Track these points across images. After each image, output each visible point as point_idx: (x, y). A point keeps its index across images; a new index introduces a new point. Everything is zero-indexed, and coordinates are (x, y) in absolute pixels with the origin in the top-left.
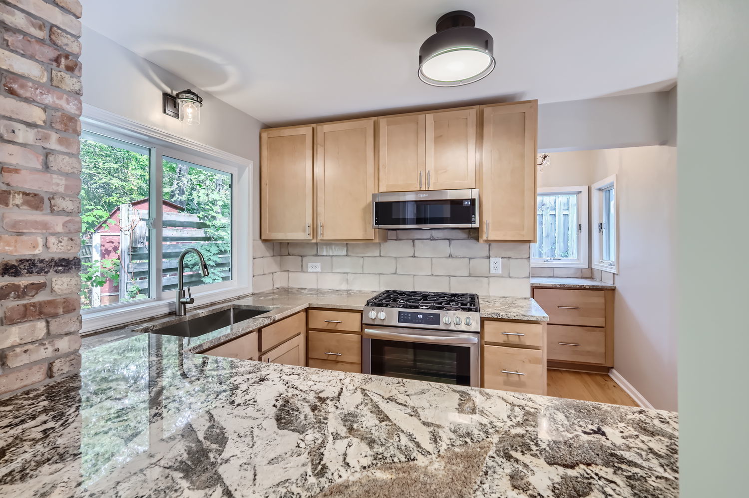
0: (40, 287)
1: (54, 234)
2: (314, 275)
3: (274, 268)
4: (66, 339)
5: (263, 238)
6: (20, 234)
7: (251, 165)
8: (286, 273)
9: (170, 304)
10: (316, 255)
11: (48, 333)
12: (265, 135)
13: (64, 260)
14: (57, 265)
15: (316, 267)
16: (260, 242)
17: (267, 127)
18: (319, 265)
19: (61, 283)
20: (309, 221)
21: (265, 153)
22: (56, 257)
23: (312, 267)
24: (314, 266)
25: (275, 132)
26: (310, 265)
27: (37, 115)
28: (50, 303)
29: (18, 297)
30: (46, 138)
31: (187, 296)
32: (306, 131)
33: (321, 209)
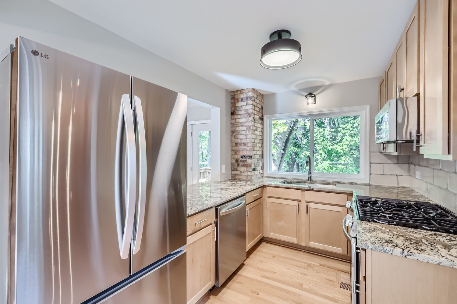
0: (246, 161)
1: (247, 151)
4: (250, 172)
6: (243, 151)
7: (368, 108)
11: (247, 170)
13: (249, 156)
14: (248, 157)
19: (249, 161)
22: (248, 155)
23: (417, 175)
27: (245, 128)
28: (247, 164)
29: (243, 162)
30: (246, 132)
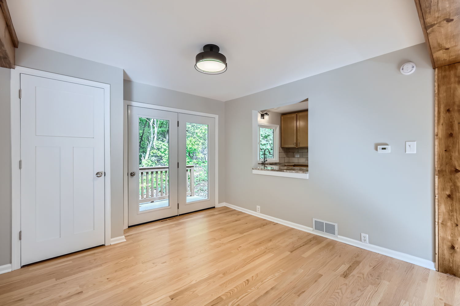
2: (297, 159)
3: (285, 156)
5: (282, 147)
7: (279, 127)
8: (288, 158)
9: (262, 162)
10: (298, 152)
12: (282, 117)
15: (298, 156)
16: (281, 148)
17: (284, 114)
18: (299, 155)
20: (295, 141)
21: (282, 122)
23: (296, 156)
24: (297, 156)
25: (285, 116)
26: (296, 155)
31: (266, 159)
32: (294, 115)
33: (299, 138)
